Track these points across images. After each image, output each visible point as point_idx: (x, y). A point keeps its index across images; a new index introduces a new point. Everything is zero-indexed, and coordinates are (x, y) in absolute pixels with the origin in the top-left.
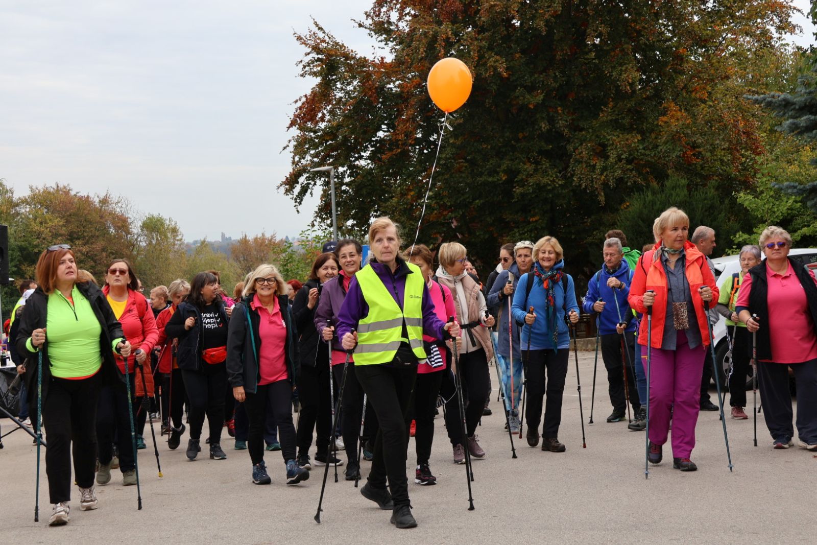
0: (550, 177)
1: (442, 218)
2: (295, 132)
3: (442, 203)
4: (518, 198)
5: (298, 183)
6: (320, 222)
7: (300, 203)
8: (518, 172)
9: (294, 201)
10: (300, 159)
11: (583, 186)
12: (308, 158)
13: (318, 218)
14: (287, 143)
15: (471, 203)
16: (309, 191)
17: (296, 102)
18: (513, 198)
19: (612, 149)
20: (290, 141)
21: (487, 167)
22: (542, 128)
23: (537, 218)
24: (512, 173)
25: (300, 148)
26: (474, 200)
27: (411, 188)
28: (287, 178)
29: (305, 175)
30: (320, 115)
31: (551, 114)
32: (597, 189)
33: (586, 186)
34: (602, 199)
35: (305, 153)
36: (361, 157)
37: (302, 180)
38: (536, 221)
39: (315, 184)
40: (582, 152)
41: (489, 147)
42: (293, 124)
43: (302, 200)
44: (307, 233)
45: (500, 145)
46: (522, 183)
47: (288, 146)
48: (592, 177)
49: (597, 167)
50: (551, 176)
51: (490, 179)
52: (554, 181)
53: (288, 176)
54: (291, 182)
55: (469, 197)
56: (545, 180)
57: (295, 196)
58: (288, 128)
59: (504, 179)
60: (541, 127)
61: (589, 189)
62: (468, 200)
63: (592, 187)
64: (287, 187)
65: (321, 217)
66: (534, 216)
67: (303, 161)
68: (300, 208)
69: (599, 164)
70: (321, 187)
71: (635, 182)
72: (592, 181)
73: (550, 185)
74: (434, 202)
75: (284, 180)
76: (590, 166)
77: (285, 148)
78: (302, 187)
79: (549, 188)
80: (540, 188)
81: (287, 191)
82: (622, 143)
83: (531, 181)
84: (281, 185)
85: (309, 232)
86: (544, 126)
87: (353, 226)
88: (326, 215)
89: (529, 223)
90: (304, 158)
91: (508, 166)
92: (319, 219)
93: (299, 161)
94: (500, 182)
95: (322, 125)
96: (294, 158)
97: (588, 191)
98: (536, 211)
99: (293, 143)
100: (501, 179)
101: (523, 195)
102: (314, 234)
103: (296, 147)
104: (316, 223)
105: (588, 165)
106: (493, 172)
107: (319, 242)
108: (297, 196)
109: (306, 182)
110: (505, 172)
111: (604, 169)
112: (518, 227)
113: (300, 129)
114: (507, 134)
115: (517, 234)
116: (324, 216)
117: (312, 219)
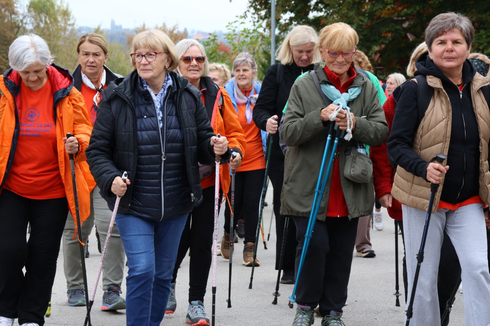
1: (396, 14)
6: (254, 14)
13: (252, 8)
65: (255, 8)
87: (291, 19)
88: (261, 6)
92: (252, 10)
107: (247, 36)
115: (484, 36)
116: (258, 7)
117: (246, 10)
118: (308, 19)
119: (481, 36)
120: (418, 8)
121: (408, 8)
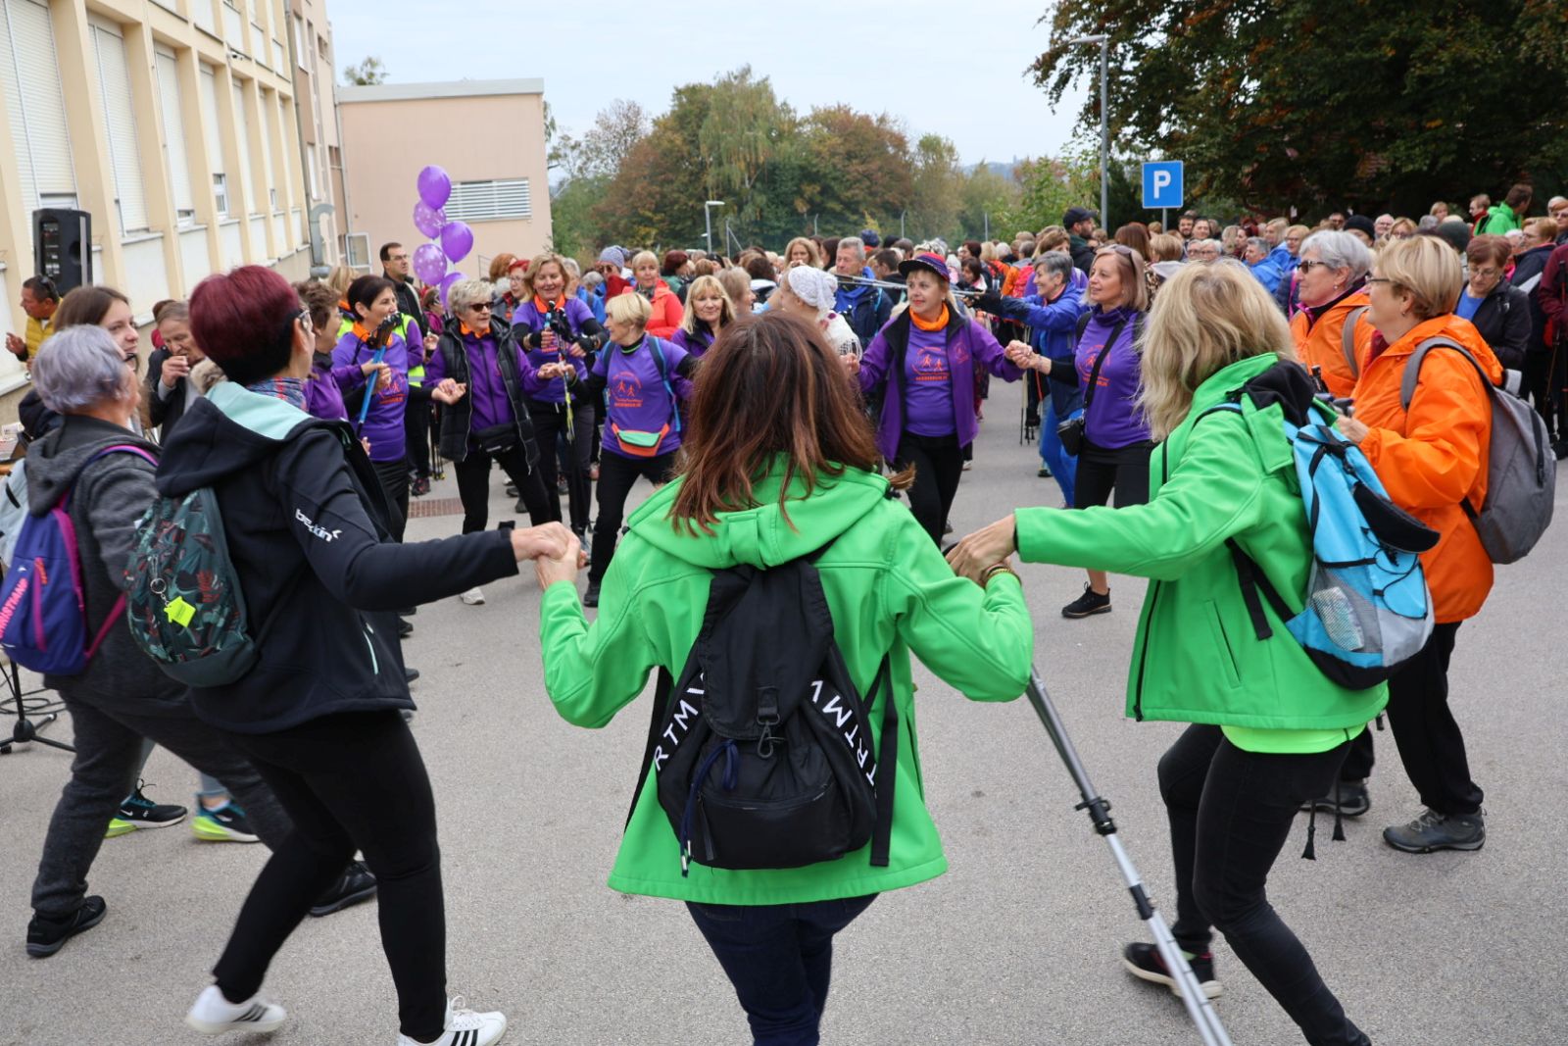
0: (1477, 47)
1: (1276, 121)
3: (1277, 97)
4: (1412, 87)
5: (1054, 68)
6: (1086, 130)
7: (1057, 100)
8: (1418, 42)
9: (1048, 96)
10: (1061, 35)
11: (1540, 60)
12: (1073, 31)
13: (1083, 122)
14: (1043, 13)
15: (1325, 98)
16: (1072, 81)
18: (1405, 88)
20: (1048, 10)
21: (1363, 35)
23: (1439, 122)
24: (1405, 46)
25: (1063, 19)
26: (1332, 92)
27: (1229, 72)
28: (1038, 60)
29: (1066, 58)
33: (1546, 58)
35: (1069, 25)
36: (1150, 31)
37: (1061, 63)
38: (1436, 128)
39: (1081, 72)
43: (1059, 96)
44: (1070, 146)
46: (1427, 59)
47: (1044, 17)
48: (1560, 45)
50: (1482, 47)
51: (1367, 56)
52: (1484, 55)
53: (1040, 57)
54: (1046, 64)
55: (1323, 89)
56: (1471, 53)
57: (1049, 89)
59: (1390, 55)
61: (1552, 65)
62: (1321, 93)
63: (1559, 59)
64: (1039, 73)
65: (1089, 123)
66: (1433, 119)
67: (1065, 38)
68: (1056, 107)
70: (1090, 76)
72: (1559, 51)
73: (1476, 60)
74: (1264, 96)
75: (1033, 62)
77: (1040, 20)
78: (1062, 75)
79: (1476, 66)
80: (1460, 66)
81: (1040, 81)
83: (1445, 56)
84: (1029, 70)
85: (1074, 145)
87: (1134, 135)
88: (1095, 118)
89: (1422, 129)
90: (1067, 33)
91: (1401, 33)
92: (1084, 125)
93: (1060, 38)
94: (1385, 59)
96: (1052, 35)
97: (1549, 68)
98: (1439, 110)
99: (1054, 12)
100: (1385, 55)
101: (1424, 80)
102: (1080, 149)
103: (1056, 18)
104: (1080, 131)
106: (1373, 44)
107: (1085, 159)
108: (1054, 89)
109: (1067, 67)
110: (1395, 43)
112: (1404, 138)
115: (1402, 148)
116: (1092, 120)
117: (1075, 124)
118: (1157, 134)
119: (1398, 147)
120: (1307, 113)
121: (1293, 112)
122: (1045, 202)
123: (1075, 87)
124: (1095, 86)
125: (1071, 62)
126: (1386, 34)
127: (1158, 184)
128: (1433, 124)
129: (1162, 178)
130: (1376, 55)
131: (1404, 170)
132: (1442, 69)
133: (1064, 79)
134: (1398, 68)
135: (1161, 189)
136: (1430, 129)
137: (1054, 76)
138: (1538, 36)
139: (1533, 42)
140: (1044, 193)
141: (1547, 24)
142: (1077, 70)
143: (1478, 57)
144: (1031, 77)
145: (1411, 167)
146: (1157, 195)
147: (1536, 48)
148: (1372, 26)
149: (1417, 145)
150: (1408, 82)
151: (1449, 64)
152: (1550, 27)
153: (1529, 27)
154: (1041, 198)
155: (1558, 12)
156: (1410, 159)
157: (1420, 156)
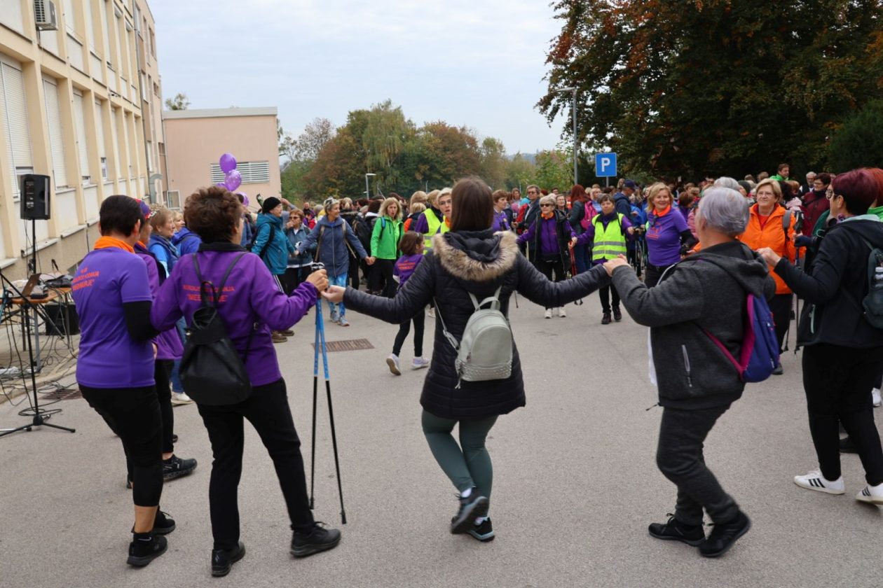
0: (764, 96)
1: (666, 132)
2: (551, 66)
3: (666, 120)
4: (733, 115)
5: (550, 104)
6: (568, 136)
7: (552, 121)
8: (734, 93)
9: (547, 119)
11: (794, 103)
12: (560, 85)
13: (566, 132)
14: (545, 75)
16: (560, 111)
17: (552, 41)
18: (729, 116)
19: (823, 71)
20: (547, 74)
21: (707, 89)
22: (760, 54)
23: (747, 133)
24: (729, 95)
25: (555, 78)
26: (694, 117)
27: (641, 107)
28: (541, 100)
29: (556, 99)
30: (570, 51)
31: (767, 42)
32: (806, 106)
33: (796, 103)
34: (811, 114)
35: (558, 82)
36: (601, 84)
37: (554, 102)
38: (746, 136)
39: (564, 106)
40: (794, 74)
41: (709, 72)
42: (549, 60)
43: (553, 118)
44: (560, 144)
45: (718, 70)
46: (739, 102)
47: (545, 77)
48: (803, 96)
49: (808, 86)
51: (709, 99)
52: (767, 100)
53: (543, 99)
54: (545, 102)
56: (760, 99)
57: (548, 115)
58: (546, 63)
59: (721, 99)
60: (758, 53)
61: (799, 106)
63: (803, 103)
64: (542, 107)
65: (569, 133)
66: (744, 131)
67: (556, 88)
68: (551, 124)
69: (810, 84)
70: (569, 108)
71: (845, 98)
72: (803, 99)
73: (763, 103)
74: (660, 119)
75: (539, 101)
76: (801, 86)
77: (543, 79)
78: (554, 108)
79: (763, 106)
80: (755, 106)
81: (542, 111)
82: (835, 64)
83: (747, 100)
84: (537, 105)
85: (562, 144)
86: (761, 52)
87: (592, 139)
88: (572, 130)
89: (739, 136)
90: (557, 86)
91: (726, 88)
93: (553, 88)
94: (718, 101)
95: (572, 60)
96: (549, 86)
97: (798, 108)
98: (747, 127)
99: (550, 75)
100: (719, 99)
101: (739, 112)
102: (566, 146)
103: (551, 77)
104: (564, 137)
105: (800, 85)
106: (712, 93)
107: (569, 152)
108: (550, 115)
109: (557, 104)
110: (723, 93)
111: (815, 87)
112: (729, 141)
113: (555, 63)
114: (726, 62)
115: (729, 146)
116: (570, 131)
117: (562, 133)
118: (606, 138)
119: (727, 145)
121: (674, 127)
122: (548, 174)
123: (562, 114)
124: (571, 114)
125: (559, 101)
126: (718, 89)
127: (604, 165)
128: (744, 134)
129: (606, 162)
130: (713, 99)
131: (731, 157)
132: (746, 107)
133: (555, 110)
134: (725, 105)
135: (605, 167)
136: (743, 136)
137: (550, 109)
138: (792, 91)
139: (790, 94)
140: (547, 169)
141: (796, 86)
142: (562, 105)
143: (764, 101)
144: (538, 109)
145: (734, 156)
146: (603, 170)
147: (792, 97)
148: (711, 84)
149: (737, 145)
150: (730, 113)
151: (749, 104)
152: (798, 87)
153: (788, 86)
154: (546, 172)
155: (801, 80)
156: (734, 152)
157: (738, 149)
